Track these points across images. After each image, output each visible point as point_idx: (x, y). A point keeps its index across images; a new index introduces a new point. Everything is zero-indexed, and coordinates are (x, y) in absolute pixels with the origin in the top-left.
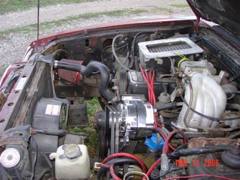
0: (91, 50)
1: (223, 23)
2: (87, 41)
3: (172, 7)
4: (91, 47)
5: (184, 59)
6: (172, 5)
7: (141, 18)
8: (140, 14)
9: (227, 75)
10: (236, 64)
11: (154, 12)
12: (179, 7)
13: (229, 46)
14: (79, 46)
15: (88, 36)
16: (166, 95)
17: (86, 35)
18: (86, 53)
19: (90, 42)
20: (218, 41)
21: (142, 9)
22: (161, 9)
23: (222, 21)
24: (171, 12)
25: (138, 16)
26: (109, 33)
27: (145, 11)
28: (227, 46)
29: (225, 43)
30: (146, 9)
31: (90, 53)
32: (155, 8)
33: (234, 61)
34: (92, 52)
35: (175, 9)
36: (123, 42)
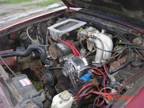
0: (13, 41)
1: (88, 7)
2: (9, 35)
3: (24, 7)
4: (12, 39)
5: (81, 29)
6: (23, 6)
7: (8, 17)
8: (6, 15)
9: (105, 31)
10: (103, 25)
11: (14, 12)
12: (28, 6)
13: (94, 18)
14: (4, 41)
15: (8, 33)
16: (84, 50)
17: (7, 32)
18: (10, 44)
19: (11, 36)
20: (85, 17)
21: (5, 12)
22: (17, 10)
23: (88, 6)
24: (24, 10)
25: (5, 16)
26: (22, 27)
27: (8, 13)
28: (93, 18)
29: (91, 17)
30: (8, 11)
31: (12, 44)
32: (13, 10)
33: (102, 24)
34: (13, 42)
35: (26, 8)
36: (32, 31)
